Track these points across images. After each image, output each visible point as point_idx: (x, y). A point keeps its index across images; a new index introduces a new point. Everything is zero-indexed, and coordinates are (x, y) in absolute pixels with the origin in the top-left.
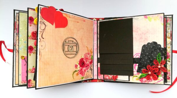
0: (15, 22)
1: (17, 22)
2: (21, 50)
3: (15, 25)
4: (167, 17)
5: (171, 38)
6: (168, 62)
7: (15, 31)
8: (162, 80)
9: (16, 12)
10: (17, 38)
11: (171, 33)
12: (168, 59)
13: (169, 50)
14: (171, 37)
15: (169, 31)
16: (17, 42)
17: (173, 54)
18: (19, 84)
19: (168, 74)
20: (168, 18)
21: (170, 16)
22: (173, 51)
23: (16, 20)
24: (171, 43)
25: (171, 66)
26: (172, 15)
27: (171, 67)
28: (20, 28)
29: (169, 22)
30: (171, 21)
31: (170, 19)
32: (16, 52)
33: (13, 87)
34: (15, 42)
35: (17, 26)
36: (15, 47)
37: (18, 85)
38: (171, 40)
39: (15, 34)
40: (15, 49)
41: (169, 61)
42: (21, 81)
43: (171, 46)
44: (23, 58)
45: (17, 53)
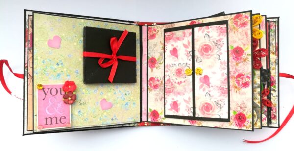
0: (27, 29)
1: (31, 30)
2: (36, 75)
3: (27, 35)
4: (271, 20)
5: (277, 53)
6: (272, 92)
7: (27, 44)
8: (265, 119)
9: (28, 13)
10: (31, 55)
11: (277, 45)
12: (272, 87)
13: (274, 73)
14: (277, 51)
15: (274, 42)
16: (31, 61)
17: (281, 78)
18: (33, 130)
19: (273, 110)
20: (271, 22)
21: (275, 20)
22: (280, 75)
23: (29, 27)
24: (277, 61)
25: (277, 97)
26: (278, 18)
27: (277, 99)
28: (35, 39)
29: (273, 28)
30: (277, 27)
31: (275, 24)
32: (28, 79)
33: (24, 135)
34: (26, 62)
35: (29, 36)
36: (26, 70)
37: (32, 132)
38: (276, 57)
39: (27, 48)
40: (27, 73)
41: (274, 90)
42: (37, 125)
43: (277, 66)
44: (41, 88)
45: (30, 80)
